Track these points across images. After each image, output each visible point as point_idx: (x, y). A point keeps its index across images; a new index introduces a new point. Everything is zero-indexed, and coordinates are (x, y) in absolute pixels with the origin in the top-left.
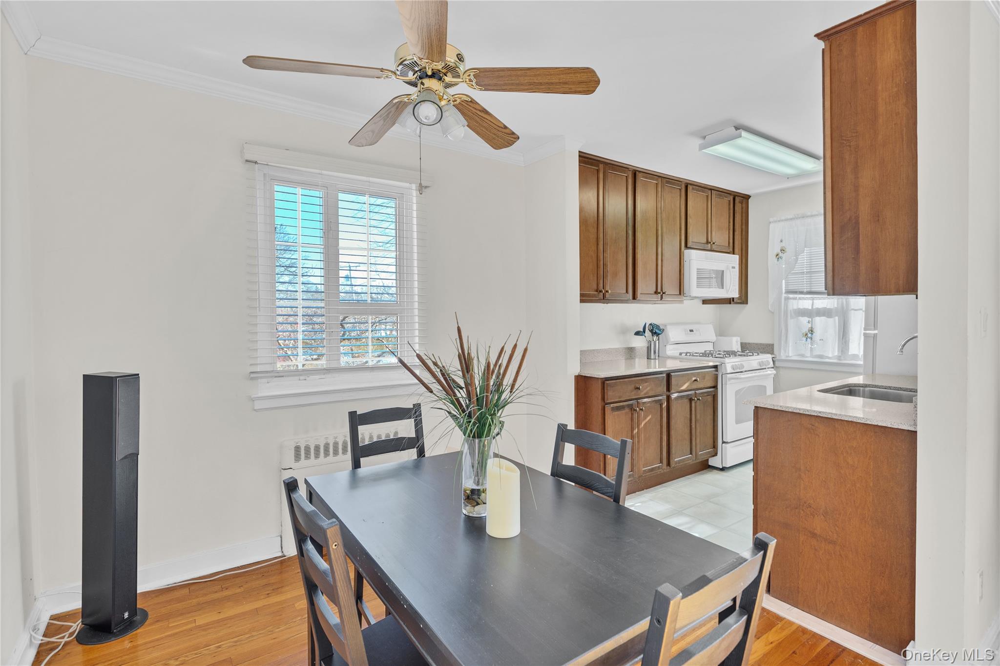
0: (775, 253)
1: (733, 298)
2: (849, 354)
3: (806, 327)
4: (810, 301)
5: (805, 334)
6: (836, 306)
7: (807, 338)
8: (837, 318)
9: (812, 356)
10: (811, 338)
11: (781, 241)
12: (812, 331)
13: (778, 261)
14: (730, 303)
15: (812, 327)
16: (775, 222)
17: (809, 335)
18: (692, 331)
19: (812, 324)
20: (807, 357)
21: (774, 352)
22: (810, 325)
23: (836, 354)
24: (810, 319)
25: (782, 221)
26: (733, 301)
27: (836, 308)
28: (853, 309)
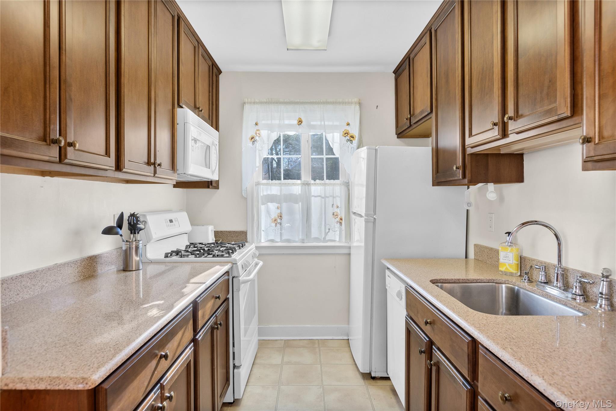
0: (250, 136)
1: (211, 182)
2: (312, 237)
3: (274, 213)
4: (278, 187)
5: (274, 220)
6: (300, 193)
7: (276, 224)
8: (300, 203)
9: (282, 241)
10: (281, 224)
11: (256, 124)
12: (281, 217)
13: (253, 144)
14: (208, 187)
15: (281, 213)
16: (251, 103)
17: (279, 221)
18: (171, 221)
19: (281, 210)
20: (277, 242)
21: (247, 240)
22: (279, 211)
23: (301, 237)
24: (279, 205)
25: (257, 103)
26: (211, 184)
27: (299, 194)
28: (313, 196)
